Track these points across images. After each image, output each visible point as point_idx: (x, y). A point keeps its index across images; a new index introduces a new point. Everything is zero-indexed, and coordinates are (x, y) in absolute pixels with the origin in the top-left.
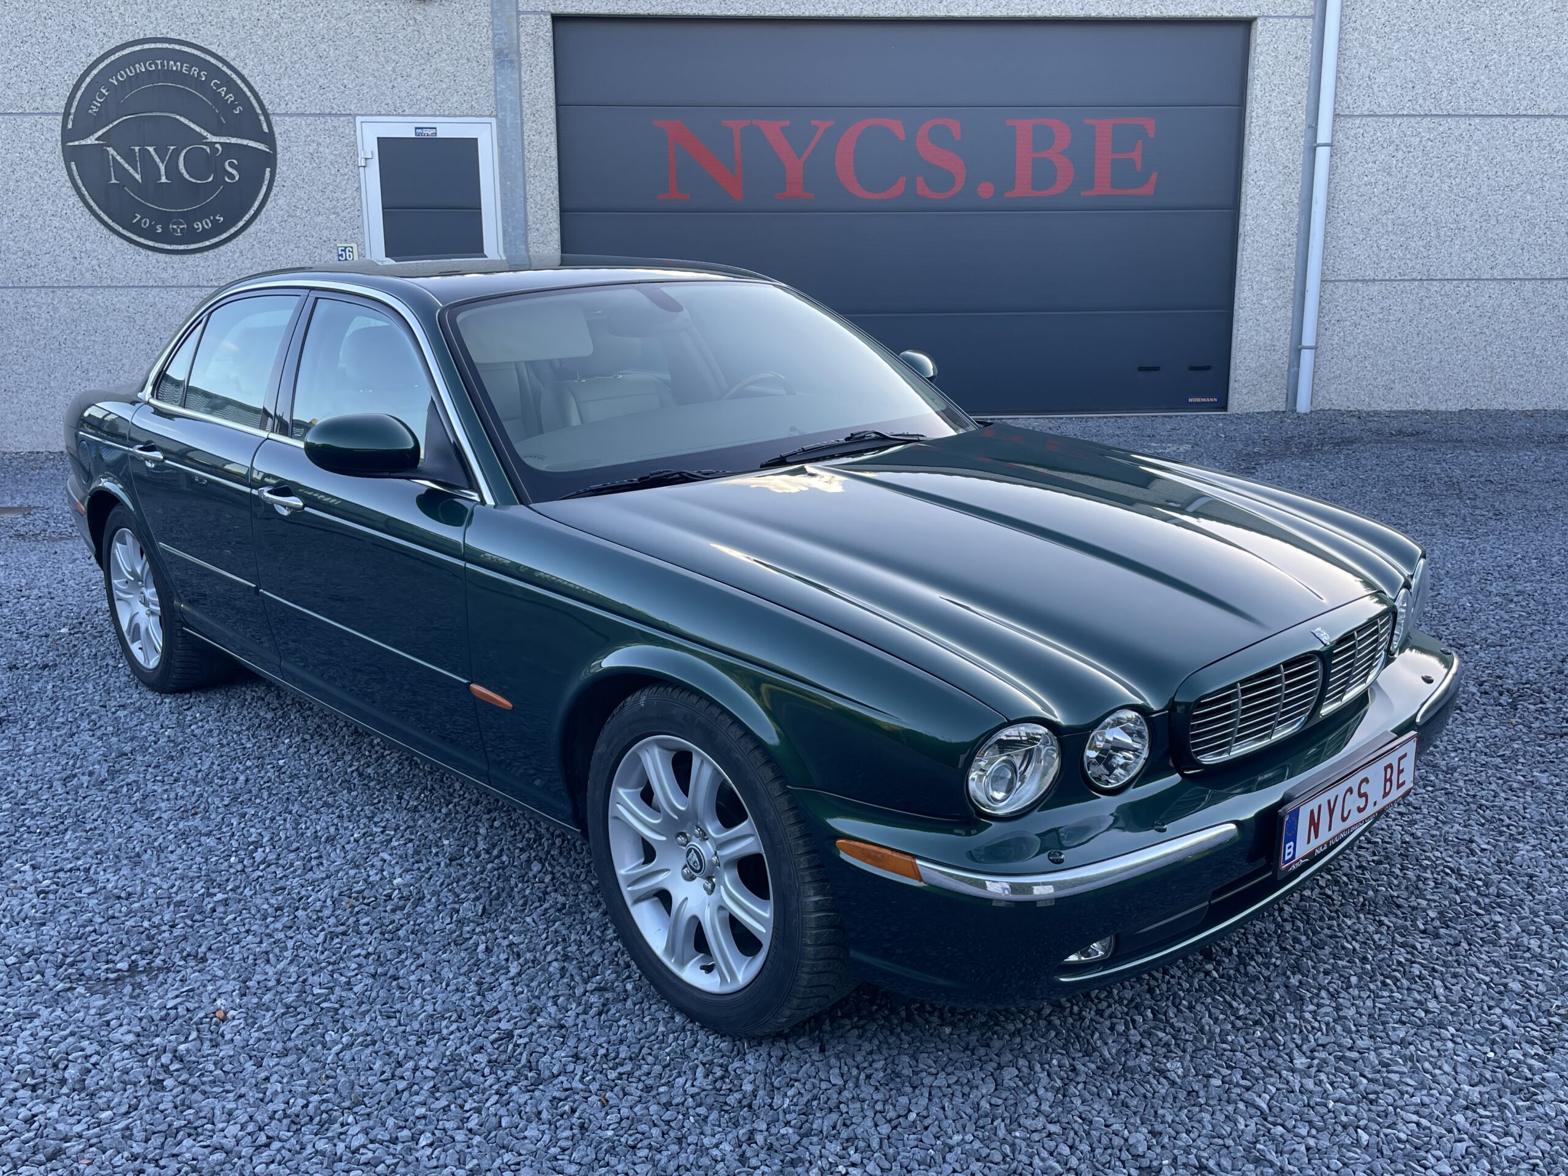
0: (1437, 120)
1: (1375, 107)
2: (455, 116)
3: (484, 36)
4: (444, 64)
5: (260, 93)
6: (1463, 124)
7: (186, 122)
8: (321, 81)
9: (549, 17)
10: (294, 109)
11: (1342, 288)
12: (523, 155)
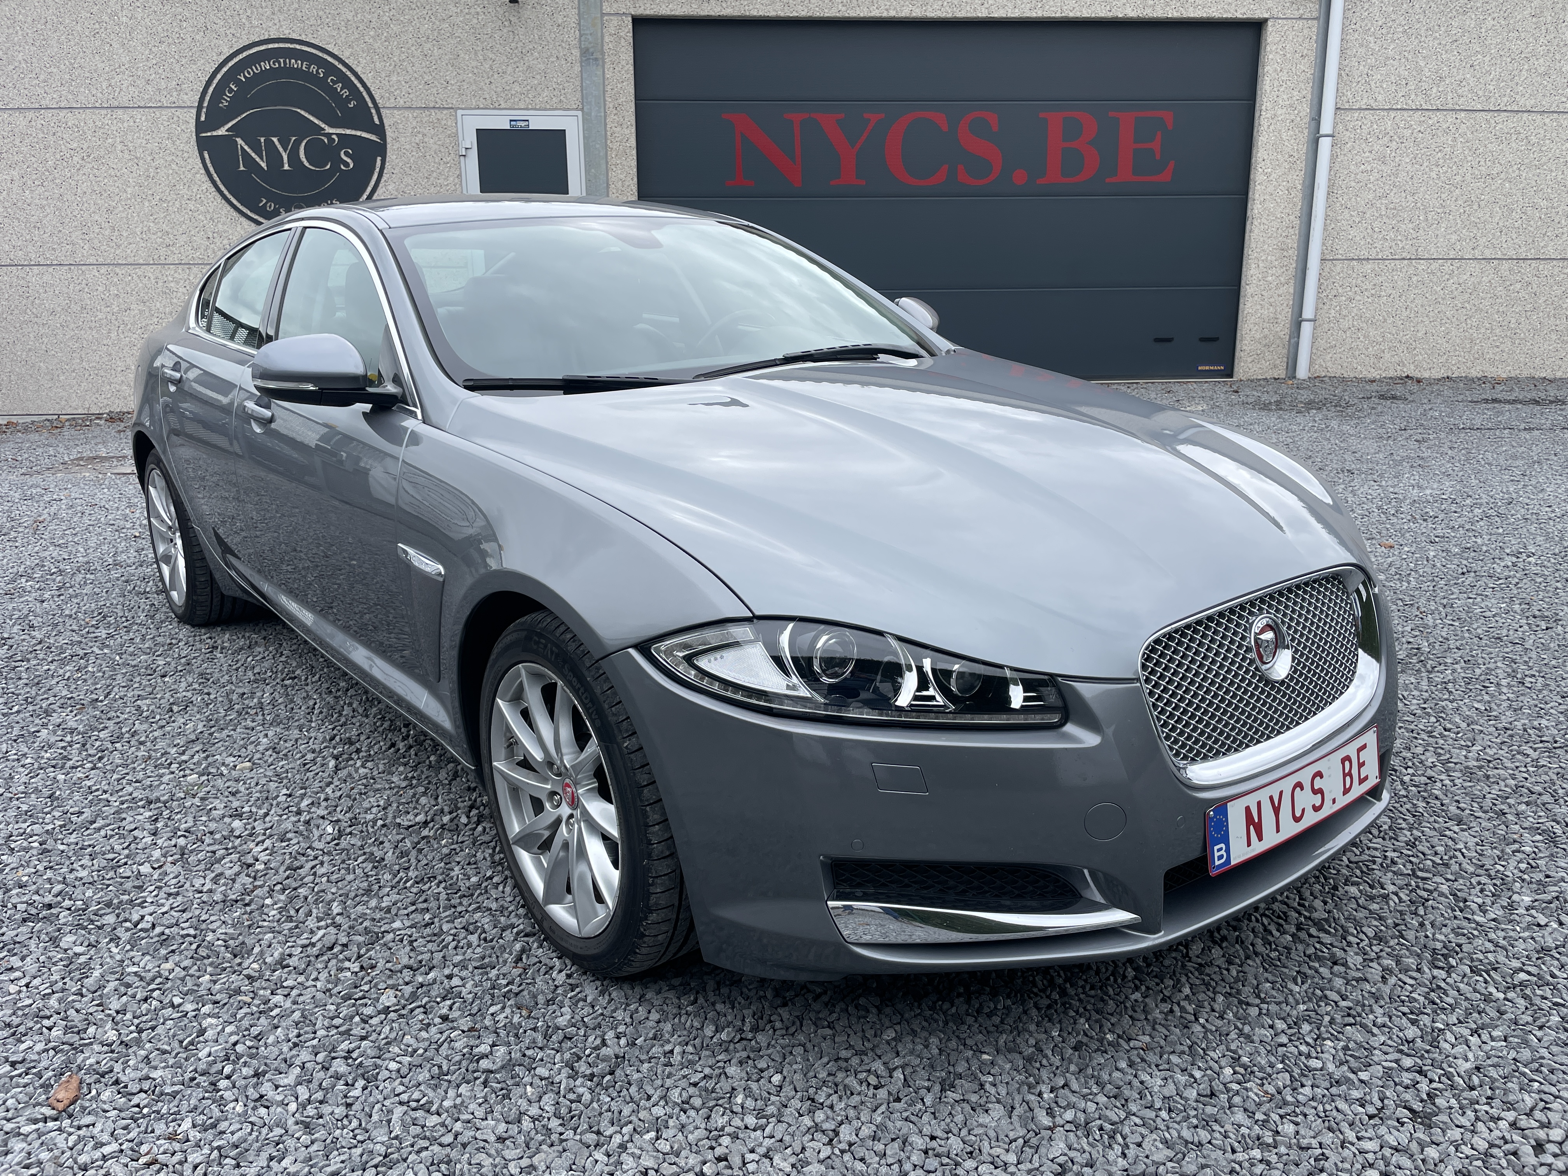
0: (1427, 113)
1: (1372, 102)
2: (546, 109)
3: (572, 36)
4: (535, 62)
5: (372, 89)
6: (1451, 117)
7: (307, 115)
8: (427, 78)
9: (630, 19)
10: (401, 103)
11: (1339, 265)
12: (606, 145)
